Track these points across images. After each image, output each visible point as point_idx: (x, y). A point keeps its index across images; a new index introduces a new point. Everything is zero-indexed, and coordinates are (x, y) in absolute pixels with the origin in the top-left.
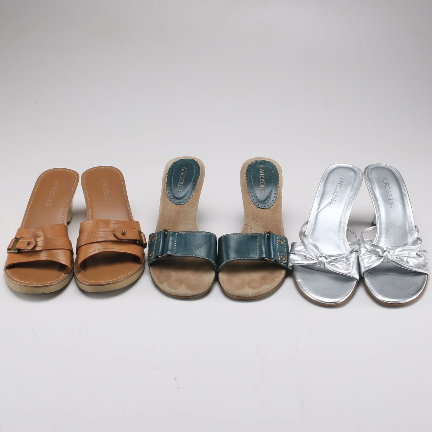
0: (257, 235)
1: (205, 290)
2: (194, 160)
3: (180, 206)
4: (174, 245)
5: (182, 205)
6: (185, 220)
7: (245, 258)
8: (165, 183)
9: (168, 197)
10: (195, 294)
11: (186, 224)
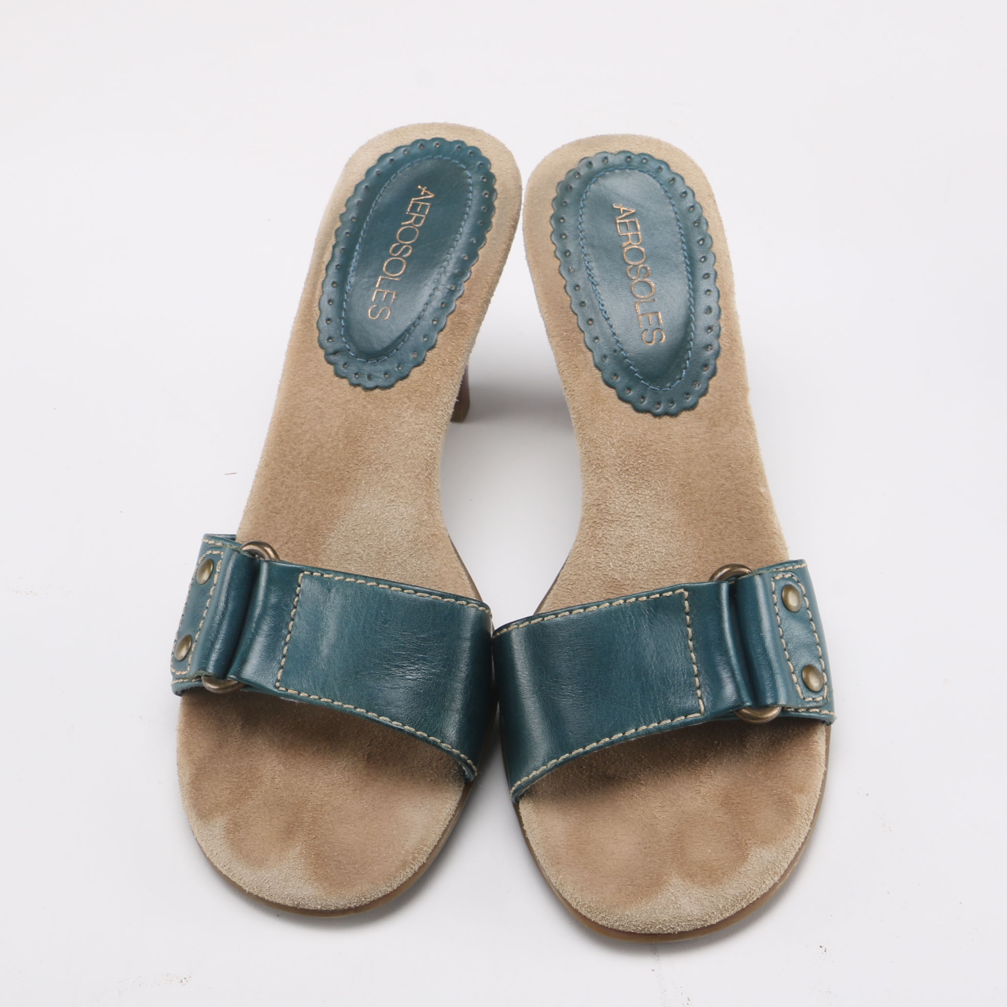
0: (681, 594)
1: (390, 890)
2: (475, 152)
3: (371, 393)
4: (285, 632)
5: (377, 391)
6: (381, 468)
7: (616, 732)
8: (319, 264)
9: (319, 341)
10: (340, 907)
11: (383, 487)
